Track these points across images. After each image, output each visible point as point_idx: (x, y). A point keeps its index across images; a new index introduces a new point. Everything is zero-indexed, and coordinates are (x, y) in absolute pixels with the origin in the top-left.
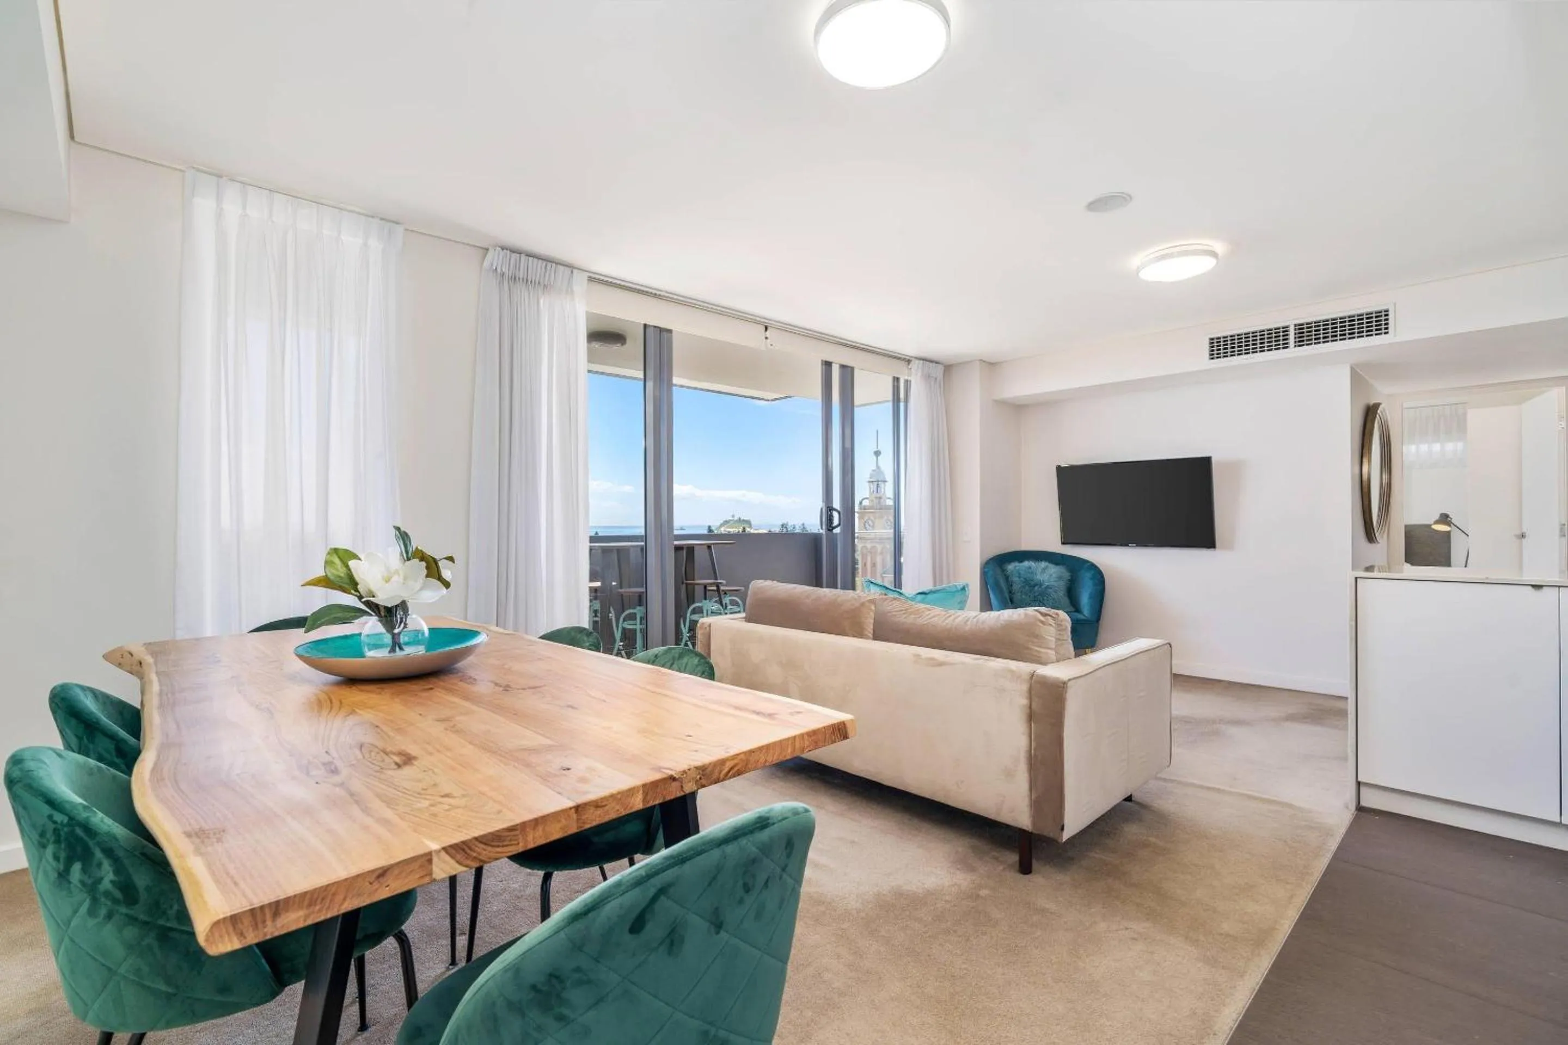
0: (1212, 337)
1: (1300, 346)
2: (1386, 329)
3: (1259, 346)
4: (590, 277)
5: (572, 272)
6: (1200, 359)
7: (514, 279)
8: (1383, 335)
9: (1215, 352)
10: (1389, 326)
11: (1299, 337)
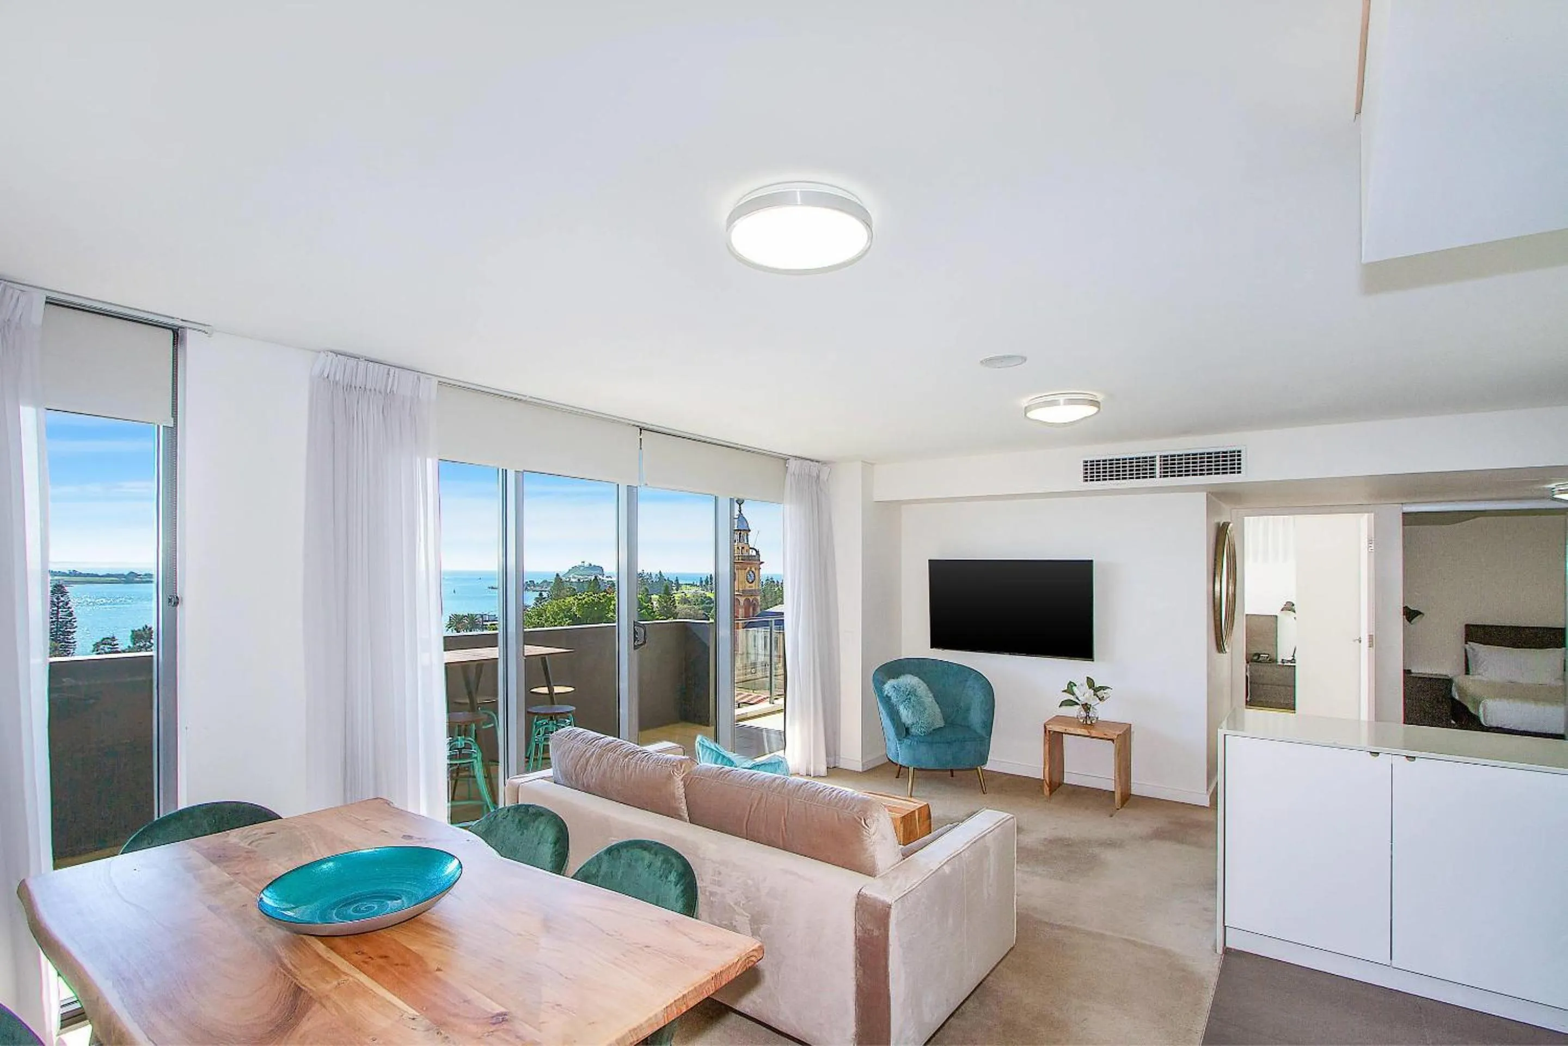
0: (1086, 459)
1: (1164, 476)
2: (1239, 468)
3: (1128, 473)
4: (439, 382)
5: (419, 378)
6: (1076, 480)
7: (349, 387)
8: (1236, 475)
9: (1089, 475)
10: (1242, 466)
11: (1164, 468)
